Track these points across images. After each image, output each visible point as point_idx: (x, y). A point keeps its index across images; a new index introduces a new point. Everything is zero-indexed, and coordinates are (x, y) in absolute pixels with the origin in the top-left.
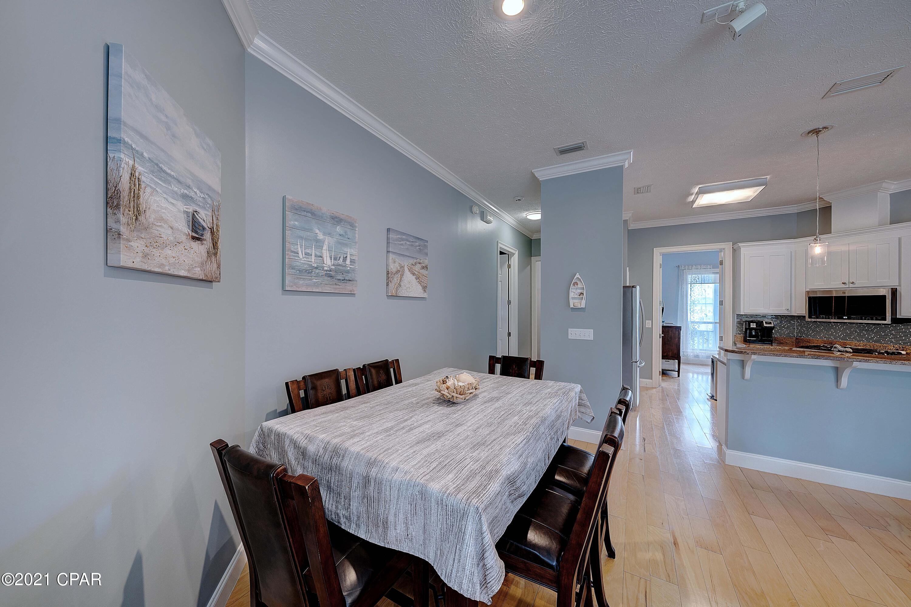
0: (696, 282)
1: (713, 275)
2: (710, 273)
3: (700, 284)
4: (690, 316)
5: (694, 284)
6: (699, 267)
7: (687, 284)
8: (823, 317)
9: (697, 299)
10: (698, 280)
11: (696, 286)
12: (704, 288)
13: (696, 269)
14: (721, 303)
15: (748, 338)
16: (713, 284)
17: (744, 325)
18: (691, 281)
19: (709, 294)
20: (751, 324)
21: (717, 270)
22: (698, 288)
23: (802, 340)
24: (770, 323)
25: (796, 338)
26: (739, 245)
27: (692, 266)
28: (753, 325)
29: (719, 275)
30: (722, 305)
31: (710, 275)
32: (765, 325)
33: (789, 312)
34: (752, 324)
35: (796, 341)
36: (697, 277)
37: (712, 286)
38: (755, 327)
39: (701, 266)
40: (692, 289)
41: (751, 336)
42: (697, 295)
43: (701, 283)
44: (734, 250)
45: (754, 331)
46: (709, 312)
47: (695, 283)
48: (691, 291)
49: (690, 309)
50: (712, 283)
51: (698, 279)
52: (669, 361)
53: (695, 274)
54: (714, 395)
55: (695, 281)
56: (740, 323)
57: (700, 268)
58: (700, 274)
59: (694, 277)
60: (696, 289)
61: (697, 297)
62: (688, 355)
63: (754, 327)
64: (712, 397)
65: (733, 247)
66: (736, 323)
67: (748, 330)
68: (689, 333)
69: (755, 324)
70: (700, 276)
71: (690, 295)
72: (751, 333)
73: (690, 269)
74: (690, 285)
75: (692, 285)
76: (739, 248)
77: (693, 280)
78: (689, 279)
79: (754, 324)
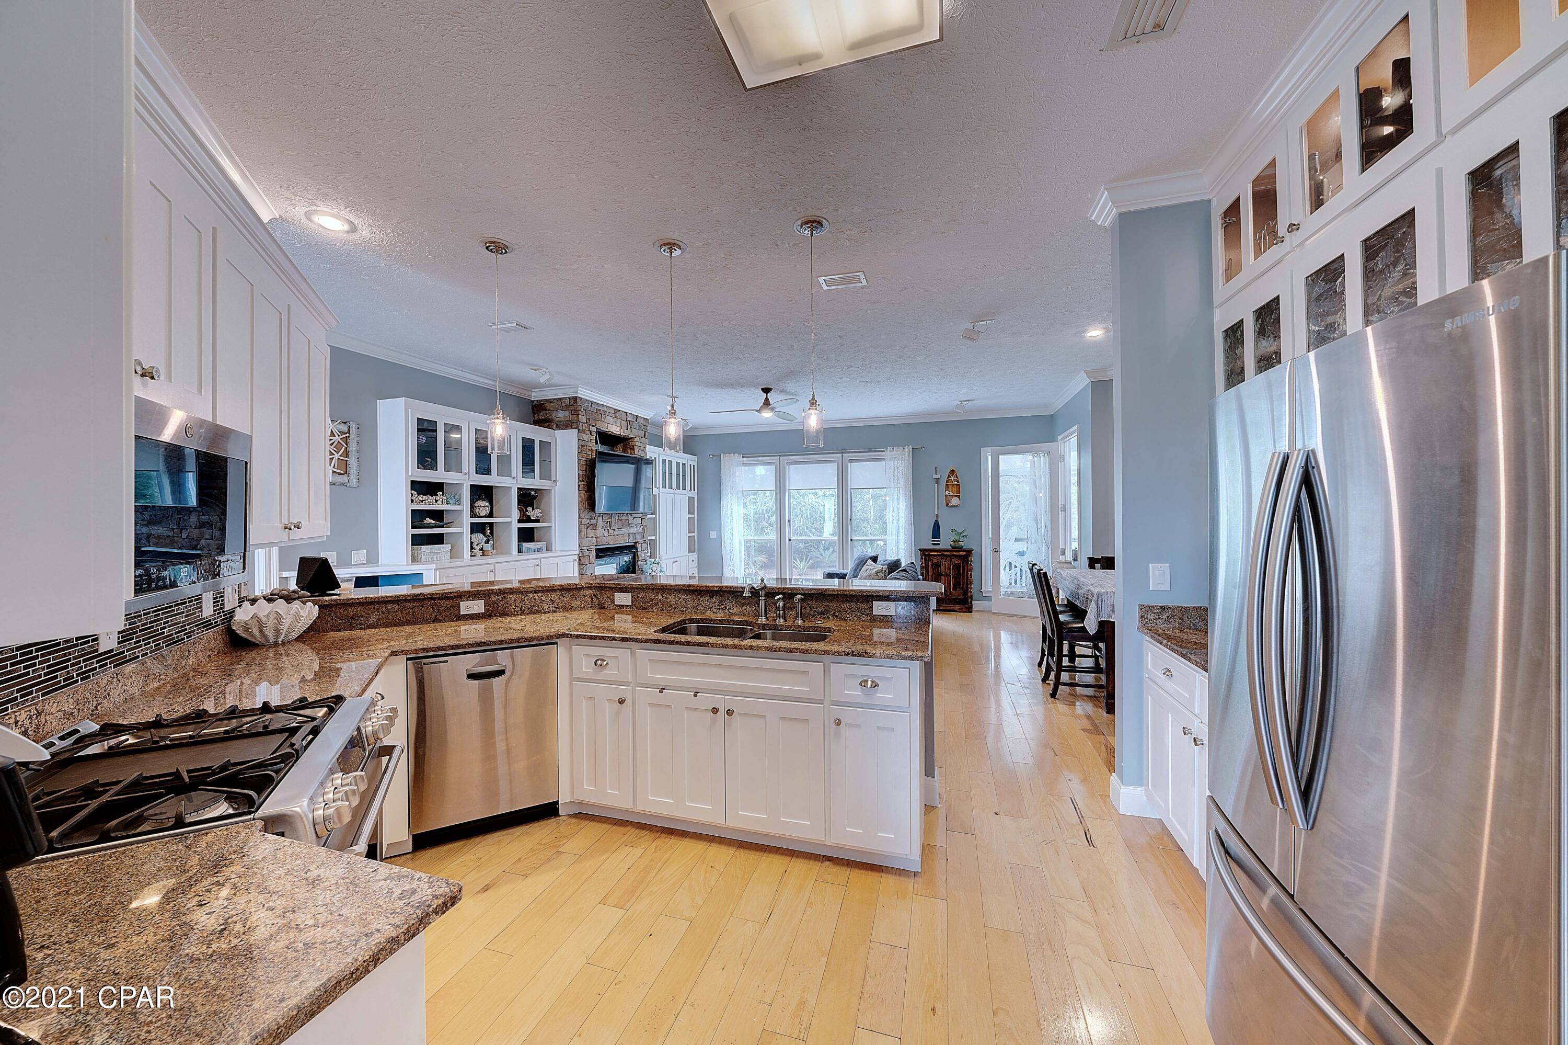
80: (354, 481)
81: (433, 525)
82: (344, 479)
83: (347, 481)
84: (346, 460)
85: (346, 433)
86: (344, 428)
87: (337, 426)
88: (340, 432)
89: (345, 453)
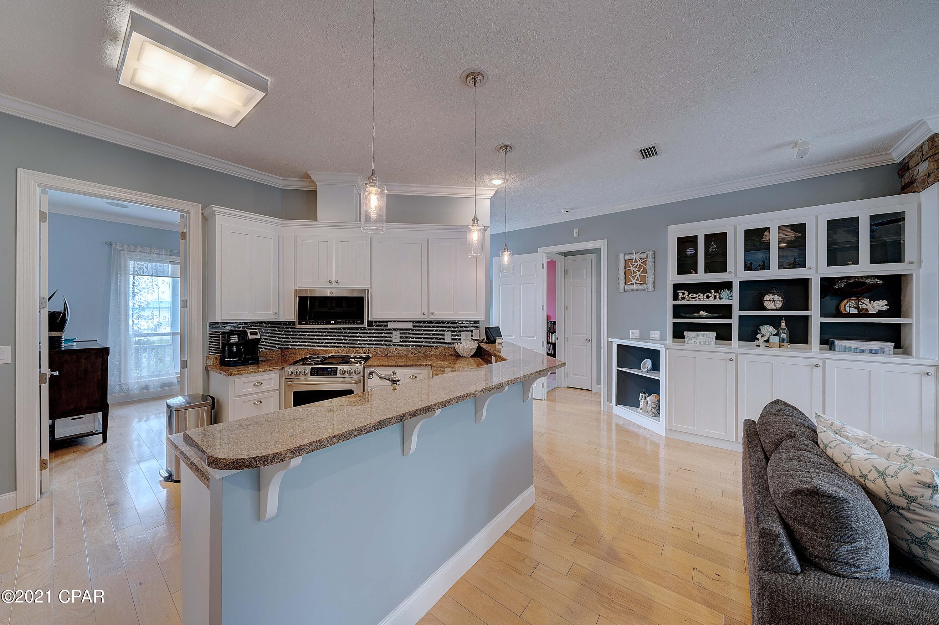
0: (143, 272)
1: (170, 265)
2: (166, 262)
3: (150, 277)
4: (133, 326)
5: (139, 276)
6: (148, 250)
7: (126, 275)
8: (312, 322)
9: (146, 299)
10: (145, 270)
11: (144, 278)
12: (156, 283)
13: (143, 252)
14: (184, 304)
15: (227, 359)
16: (170, 278)
17: (220, 338)
18: (134, 270)
19: (164, 292)
20: (231, 336)
21: (177, 259)
22: (147, 283)
23: (288, 352)
24: (256, 334)
25: (282, 350)
26: (214, 208)
27: (136, 247)
28: (234, 339)
29: (179, 266)
30: (186, 307)
31: (165, 265)
32: (250, 338)
33: (277, 317)
34: (233, 336)
35: (282, 355)
36: (144, 265)
37: (169, 280)
38: (237, 340)
39: (151, 249)
40: (137, 283)
41: (232, 354)
42: (145, 292)
43: (152, 276)
44: (205, 219)
45: (235, 347)
46: (164, 318)
47: (142, 274)
48: (133, 286)
49: (132, 314)
50: (168, 276)
51: (147, 268)
52: (82, 418)
53: (140, 260)
54: (174, 473)
55: (141, 271)
56: (214, 336)
57: (149, 252)
58: (150, 261)
59: (139, 264)
60: (144, 283)
61: (144, 296)
62: (130, 389)
63: (235, 341)
64: (169, 478)
65: (202, 214)
66: (208, 336)
67: (227, 347)
68: (131, 352)
69: (237, 336)
70: (149, 264)
71: (133, 293)
72: (231, 350)
73: (133, 250)
74: (131, 277)
75: (136, 277)
76: (214, 214)
77: (138, 269)
78: (131, 266)
79: (235, 336)
80: (651, 287)
81: (705, 316)
82: (644, 286)
83: (646, 288)
84: (646, 275)
85: (646, 258)
86: (644, 256)
87: (640, 256)
88: (640, 259)
89: (645, 271)
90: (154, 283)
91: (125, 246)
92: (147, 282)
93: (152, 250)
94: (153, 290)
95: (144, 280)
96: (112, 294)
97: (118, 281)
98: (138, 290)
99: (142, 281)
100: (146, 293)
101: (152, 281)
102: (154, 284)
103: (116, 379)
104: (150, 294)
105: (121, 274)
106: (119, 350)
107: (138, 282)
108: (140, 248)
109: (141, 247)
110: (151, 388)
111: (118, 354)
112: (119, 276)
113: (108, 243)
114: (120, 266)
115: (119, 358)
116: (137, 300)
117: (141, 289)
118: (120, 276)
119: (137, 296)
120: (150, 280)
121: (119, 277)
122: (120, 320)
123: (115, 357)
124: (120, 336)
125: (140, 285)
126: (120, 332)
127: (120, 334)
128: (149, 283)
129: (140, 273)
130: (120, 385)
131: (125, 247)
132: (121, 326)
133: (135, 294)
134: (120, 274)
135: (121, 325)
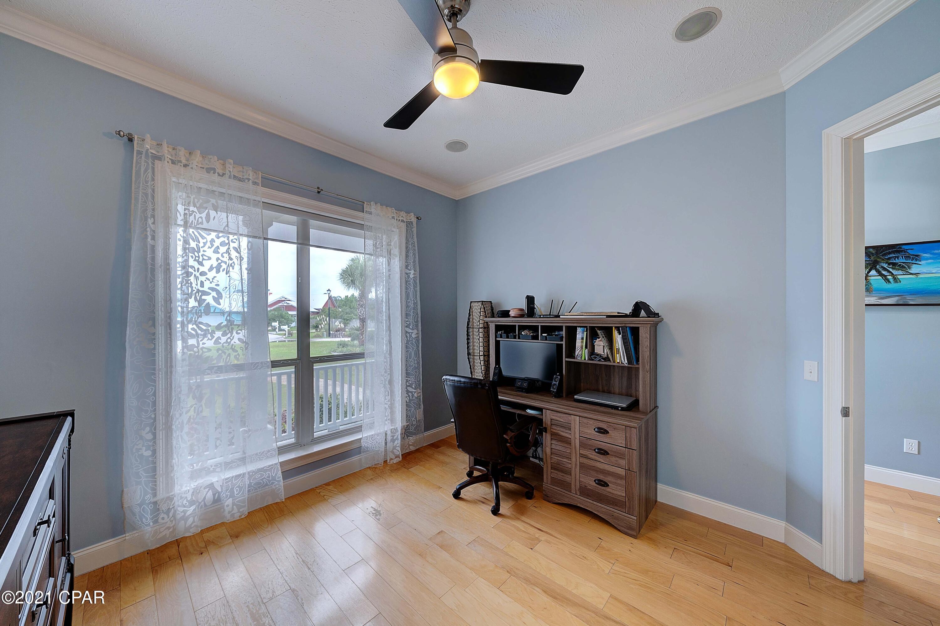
7: (168, 219)
9: (213, 285)
27: (190, 153)
40: (192, 245)
48: (185, 250)
49: (183, 323)
60: (209, 244)
71: (183, 268)
73: (183, 161)
74: (180, 227)
75: (191, 231)
90: (232, 245)
91: (165, 145)
92: (217, 243)
93: (227, 165)
94: (231, 262)
95: (209, 238)
96: (132, 272)
97: (149, 233)
98: (196, 263)
99: (205, 241)
100: (215, 270)
101: (227, 242)
102: (231, 249)
103: (144, 497)
104: (222, 274)
105: (156, 217)
106: (150, 417)
107: (196, 243)
108: (201, 159)
109: (203, 157)
110: (228, 506)
111: (148, 429)
112: (150, 221)
113: (122, 133)
114: (153, 197)
115: (150, 441)
116: (194, 285)
117: (203, 259)
118: (154, 223)
119: (193, 275)
120: (222, 239)
121: (152, 226)
122: (153, 337)
123: (141, 438)
124: (155, 381)
125: (201, 250)
126: (154, 369)
127: (154, 374)
128: (220, 247)
129: (200, 220)
130: (155, 503)
131: (166, 150)
132: (157, 354)
133: (190, 270)
134: (153, 216)
135: (157, 351)
